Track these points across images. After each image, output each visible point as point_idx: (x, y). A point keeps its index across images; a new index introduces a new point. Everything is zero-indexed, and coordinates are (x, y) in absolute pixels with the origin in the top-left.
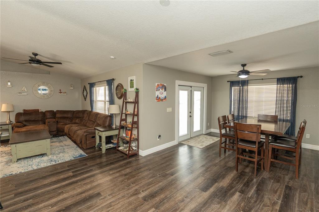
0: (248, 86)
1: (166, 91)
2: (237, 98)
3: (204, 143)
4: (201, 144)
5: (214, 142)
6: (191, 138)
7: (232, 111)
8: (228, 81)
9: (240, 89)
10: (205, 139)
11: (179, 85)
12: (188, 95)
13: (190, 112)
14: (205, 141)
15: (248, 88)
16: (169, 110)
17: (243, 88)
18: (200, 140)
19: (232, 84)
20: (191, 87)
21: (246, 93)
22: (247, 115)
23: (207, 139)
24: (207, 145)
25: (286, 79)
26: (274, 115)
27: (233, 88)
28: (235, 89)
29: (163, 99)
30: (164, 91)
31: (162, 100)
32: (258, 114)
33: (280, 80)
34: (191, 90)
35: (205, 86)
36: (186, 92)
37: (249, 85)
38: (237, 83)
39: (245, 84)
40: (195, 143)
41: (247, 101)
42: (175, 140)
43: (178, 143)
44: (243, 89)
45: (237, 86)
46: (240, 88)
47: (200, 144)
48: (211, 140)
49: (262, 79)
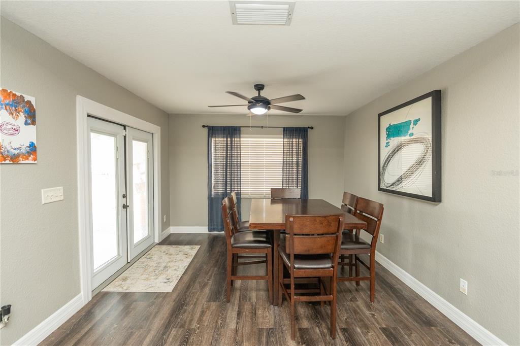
0: (240, 138)
1: (34, 123)
2: (221, 159)
3: (170, 271)
4: (164, 276)
5: (190, 260)
6: (129, 264)
7: (213, 185)
8: (204, 126)
9: (227, 143)
10: (166, 258)
11: (89, 116)
12: (117, 149)
13: (124, 196)
14: (171, 264)
15: (240, 141)
16: (51, 194)
17: (231, 141)
18: (155, 265)
19: (211, 131)
20: (125, 127)
21: (237, 150)
22: (240, 191)
23: (171, 255)
24: (180, 273)
25: (294, 130)
26: (281, 187)
27: (213, 139)
28: (218, 142)
29: (18, 156)
30: (26, 123)
31: (14, 159)
32: (271, 189)
33: (287, 131)
34: (125, 137)
35: (156, 130)
36: (112, 140)
37: (241, 136)
38: (221, 130)
39: (235, 134)
40: (147, 279)
41: (239, 165)
42: (79, 292)
43: (90, 299)
44: (231, 143)
45: (221, 136)
46: (227, 141)
47: (162, 278)
48: (181, 256)
49: (262, 127)
